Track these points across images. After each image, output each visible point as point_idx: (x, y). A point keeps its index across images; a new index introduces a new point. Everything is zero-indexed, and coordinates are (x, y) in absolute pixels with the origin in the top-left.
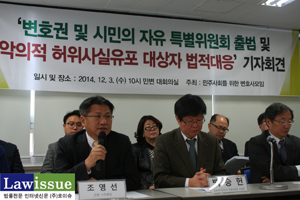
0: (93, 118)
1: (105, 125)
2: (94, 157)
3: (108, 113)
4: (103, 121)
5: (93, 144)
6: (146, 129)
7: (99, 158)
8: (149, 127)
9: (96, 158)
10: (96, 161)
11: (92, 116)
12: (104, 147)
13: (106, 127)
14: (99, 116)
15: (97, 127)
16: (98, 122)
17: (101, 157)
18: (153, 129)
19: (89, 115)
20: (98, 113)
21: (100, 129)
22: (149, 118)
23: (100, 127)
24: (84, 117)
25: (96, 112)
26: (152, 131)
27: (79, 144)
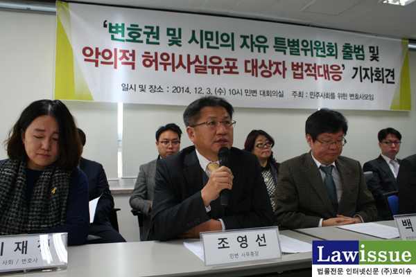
0: (205, 126)
1: (225, 134)
2: (216, 185)
3: (226, 118)
4: (221, 129)
5: (207, 167)
6: (257, 146)
7: (225, 186)
9: (219, 186)
10: (219, 191)
11: (204, 123)
12: (229, 170)
13: (226, 137)
14: (214, 123)
16: (214, 131)
17: (227, 184)
18: (266, 146)
19: (199, 122)
21: (219, 141)
22: (262, 133)
23: (218, 138)
24: (192, 128)
25: (209, 117)
26: (265, 149)
27: (187, 167)
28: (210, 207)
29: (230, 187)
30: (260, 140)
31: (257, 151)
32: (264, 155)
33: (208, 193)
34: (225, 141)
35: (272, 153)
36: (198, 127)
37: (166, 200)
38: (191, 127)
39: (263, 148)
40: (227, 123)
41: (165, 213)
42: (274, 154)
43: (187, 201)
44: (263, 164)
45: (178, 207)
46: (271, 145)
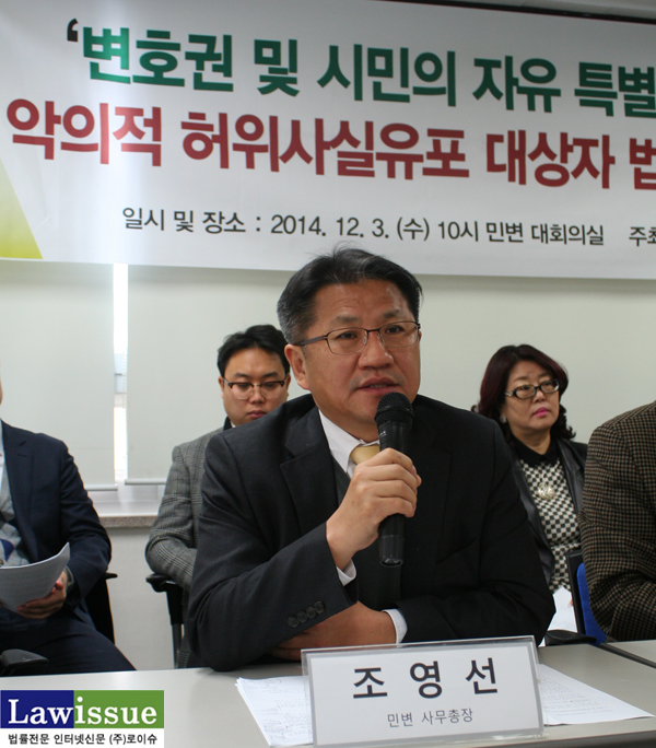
2: (367, 505)
5: (351, 458)
6: (515, 394)
7: (393, 507)
8: (526, 388)
9: (376, 506)
10: (376, 521)
14: (351, 335)
15: (352, 384)
16: (350, 360)
17: (397, 502)
18: (539, 394)
20: (347, 320)
21: (367, 387)
22: (528, 354)
24: (298, 349)
25: (338, 318)
26: (537, 401)
27: (293, 457)
28: (353, 569)
29: (409, 509)
30: (523, 378)
31: (517, 412)
32: (537, 423)
33: (345, 530)
35: (562, 410)
37: (233, 553)
38: (295, 344)
39: (531, 399)
40: (395, 330)
41: (226, 589)
42: (568, 415)
43: (287, 554)
45: (260, 570)
46: (557, 388)
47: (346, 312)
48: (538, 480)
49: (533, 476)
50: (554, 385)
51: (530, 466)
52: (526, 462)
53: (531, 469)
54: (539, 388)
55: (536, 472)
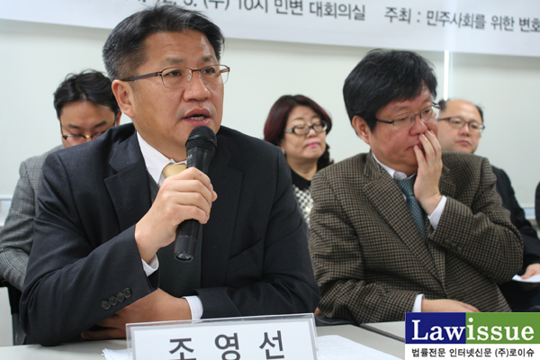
0: (158, 79)
1: (205, 100)
2: (168, 209)
3: (207, 59)
4: (195, 87)
5: (163, 173)
6: (293, 131)
7: (189, 213)
8: (302, 128)
10: (175, 224)
11: (156, 74)
12: (206, 178)
13: (207, 106)
14: (177, 74)
15: (179, 114)
16: (177, 94)
17: (194, 210)
18: (312, 132)
19: (144, 72)
20: (175, 61)
21: (187, 118)
22: (304, 102)
23: (188, 109)
24: (126, 84)
25: (168, 59)
26: (311, 137)
27: (116, 173)
29: (203, 216)
30: (300, 119)
31: (292, 144)
32: (308, 153)
34: (206, 116)
35: (327, 147)
36: (141, 81)
37: (60, 249)
38: (123, 80)
39: (306, 135)
40: (209, 71)
41: (53, 279)
42: (331, 151)
43: (102, 250)
44: (307, 172)
45: (80, 263)
46: (325, 128)
47: (172, 55)
48: (306, 201)
49: (302, 198)
50: (323, 126)
51: (301, 189)
52: (297, 186)
53: (301, 192)
54: (312, 127)
55: (305, 194)
